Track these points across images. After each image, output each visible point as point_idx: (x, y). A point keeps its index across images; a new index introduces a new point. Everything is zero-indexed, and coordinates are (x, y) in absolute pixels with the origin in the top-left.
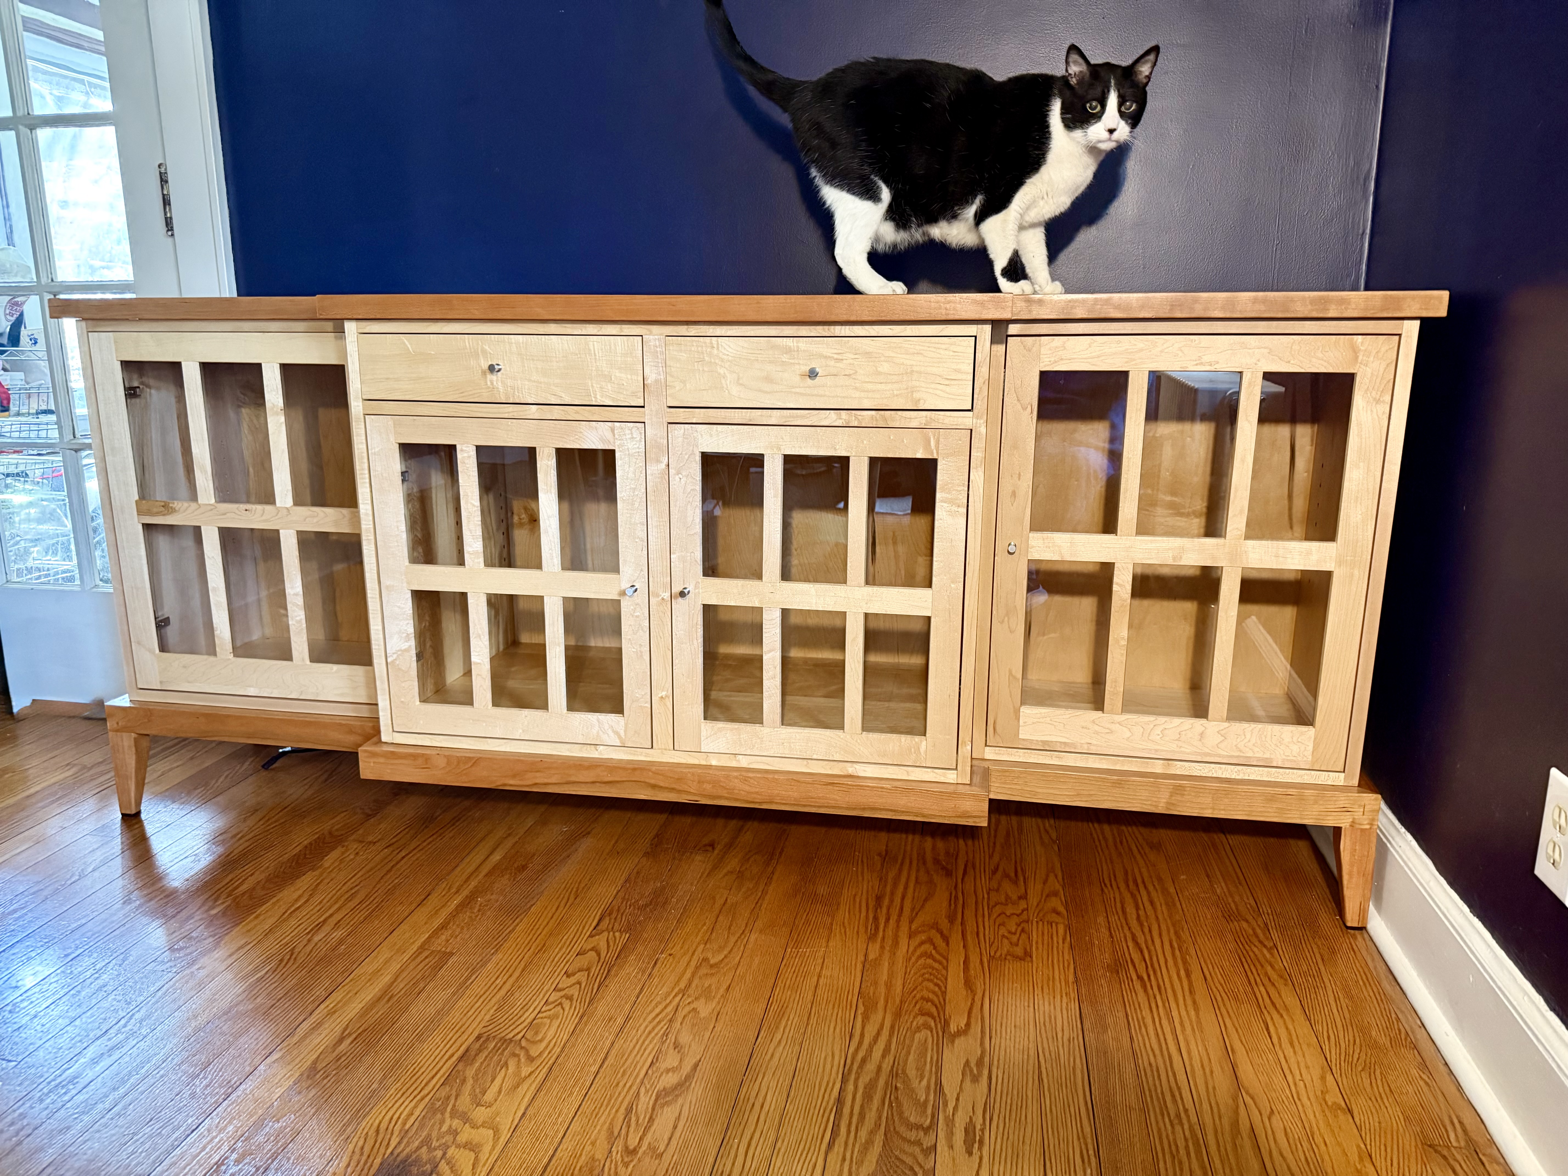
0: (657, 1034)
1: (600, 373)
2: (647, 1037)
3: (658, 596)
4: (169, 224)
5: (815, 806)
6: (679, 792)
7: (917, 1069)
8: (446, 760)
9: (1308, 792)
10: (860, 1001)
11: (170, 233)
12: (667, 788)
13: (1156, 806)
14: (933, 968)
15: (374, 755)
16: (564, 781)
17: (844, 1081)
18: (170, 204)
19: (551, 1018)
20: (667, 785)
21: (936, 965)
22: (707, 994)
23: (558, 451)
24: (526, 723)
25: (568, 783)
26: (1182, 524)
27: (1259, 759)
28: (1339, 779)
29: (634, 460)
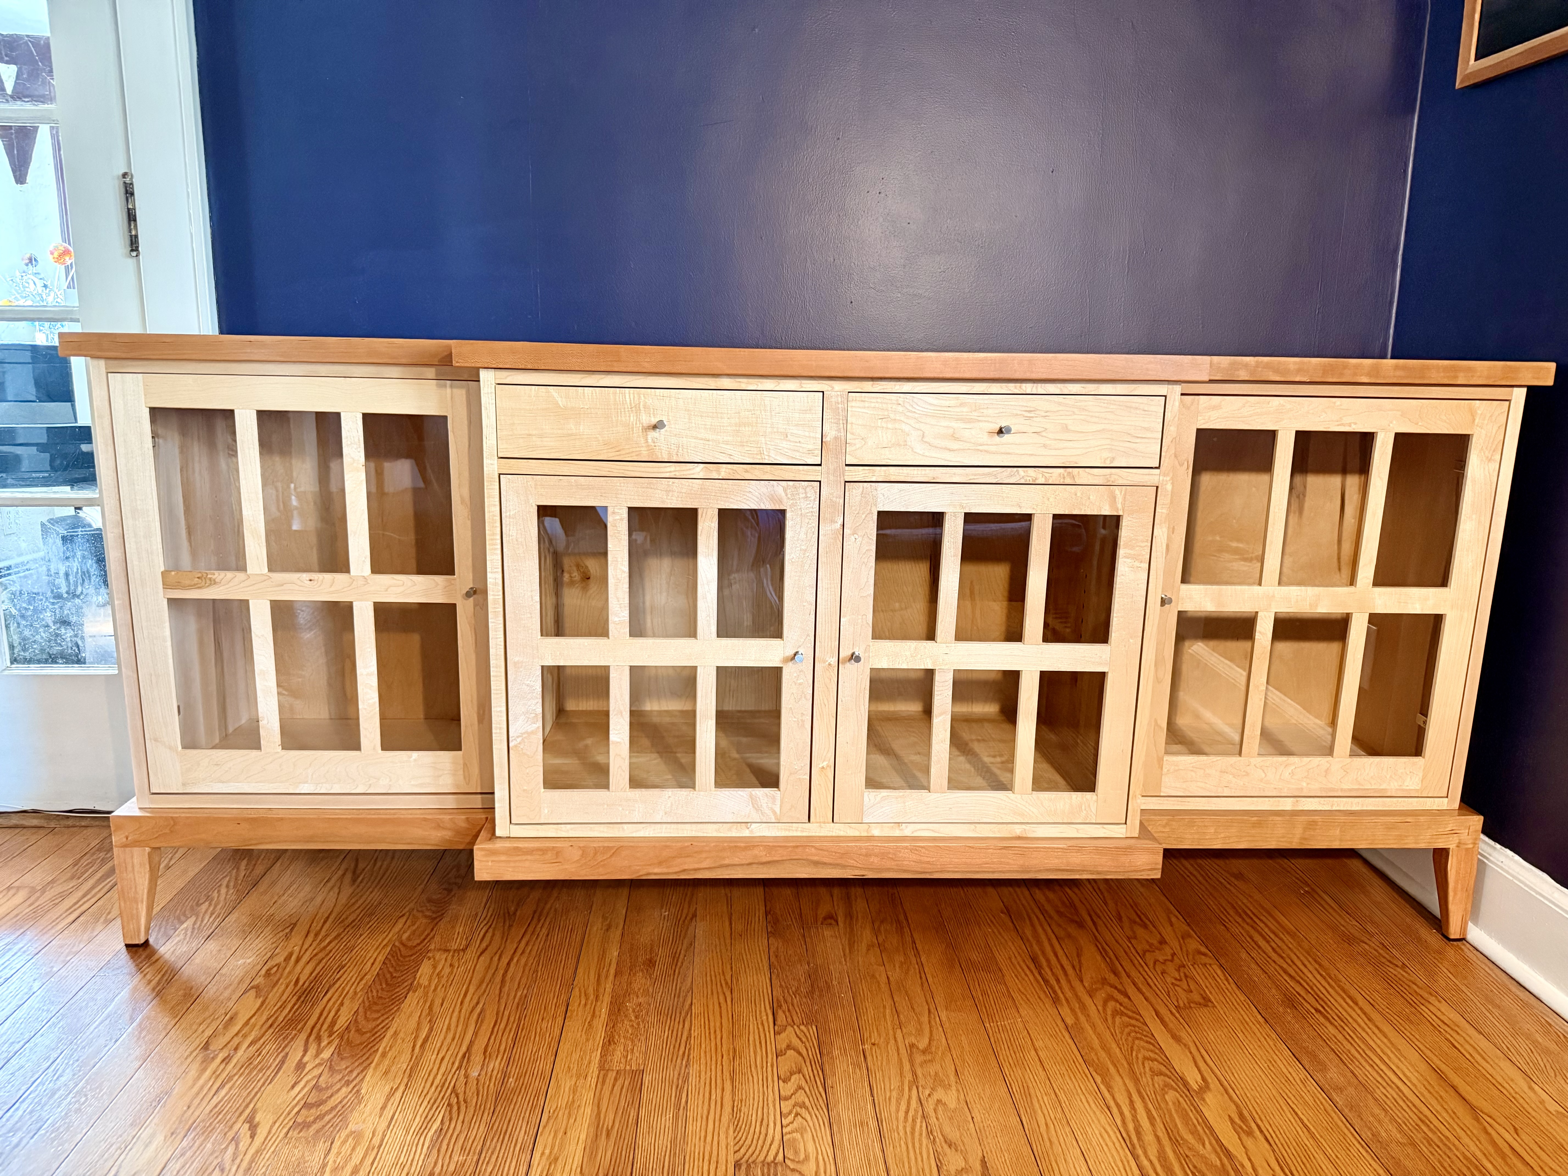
0: (921, 1134)
1: (775, 430)
2: (913, 1139)
3: (824, 662)
4: (134, 244)
5: (988, 872)
6: (844, 867)
7: (1192, 1133)
8: (580, 852)
9: (1422, 819)
10: (1091, 1069)
11: (134, 254)
12: (830, 864)
13: (1291, 842)
14: (1134, 1026)
15: (493, 853)
16: (717, 864)
17: (1136, 1157)
18: (135, 220)
19: (801, 1130)
20: (831, 861)
21: (1133, 1022)
22: (938, 1082)
23: (721, 511)
24: (669, 805)
25: (721, 866)
26: (1245, 569)
27: (1375, 790)
28: (1443, 804)
29: (807, 521)
